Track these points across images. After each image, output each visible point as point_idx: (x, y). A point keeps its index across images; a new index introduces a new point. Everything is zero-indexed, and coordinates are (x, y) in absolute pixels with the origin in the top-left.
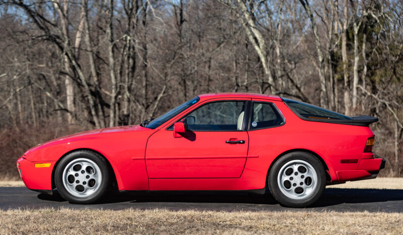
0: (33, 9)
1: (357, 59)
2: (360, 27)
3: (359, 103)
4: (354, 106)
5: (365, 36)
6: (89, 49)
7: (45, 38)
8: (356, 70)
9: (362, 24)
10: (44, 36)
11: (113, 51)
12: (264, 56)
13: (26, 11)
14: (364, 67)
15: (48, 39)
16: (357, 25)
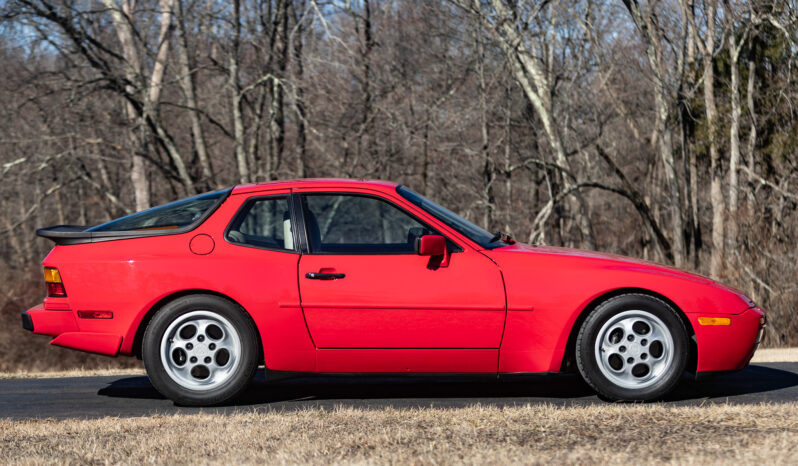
0: (77, 27)
1: (736, 112)
2: (742, 48)
3: (742, 199)
4: (733, 209)
5: (752, 65)
6: (191, 104)
7: (103, 83)
8: (735, 136)
9: (746, 43)
10: (100, 79)
11: (241, 109)
12: (547, 110)
13: (63, 31)
14: (750, 129)
15: (108, 87)
16: (737, 42)
